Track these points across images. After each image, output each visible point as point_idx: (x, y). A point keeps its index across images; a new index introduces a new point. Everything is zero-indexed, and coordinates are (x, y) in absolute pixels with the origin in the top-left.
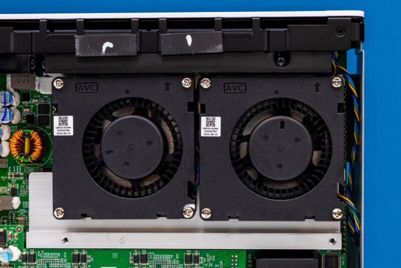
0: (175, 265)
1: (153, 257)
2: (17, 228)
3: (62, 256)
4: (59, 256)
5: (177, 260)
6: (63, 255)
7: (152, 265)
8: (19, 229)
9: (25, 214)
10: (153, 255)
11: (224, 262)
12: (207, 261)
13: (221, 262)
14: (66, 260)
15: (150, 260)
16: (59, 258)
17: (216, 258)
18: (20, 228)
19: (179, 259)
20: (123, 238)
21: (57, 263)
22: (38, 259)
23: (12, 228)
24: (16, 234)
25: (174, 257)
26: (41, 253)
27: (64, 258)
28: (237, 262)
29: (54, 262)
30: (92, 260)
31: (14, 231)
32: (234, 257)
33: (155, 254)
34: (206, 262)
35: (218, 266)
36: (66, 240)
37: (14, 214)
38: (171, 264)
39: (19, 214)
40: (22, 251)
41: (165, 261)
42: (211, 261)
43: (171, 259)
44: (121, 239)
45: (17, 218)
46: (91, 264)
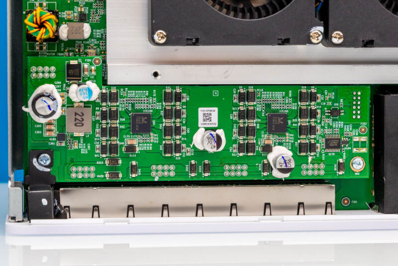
0: (288, 104)
1: (261, 95)
2: (96, 59)
3: (151, 95)
4: (147, 94)
5: (290, 98)
6: (153, 94)
7: (260, 104)
8: (97, 61)
9: (96, 45)
10: (261, 92)
11: (344, 99)
12: (324, 99)
13: (342, 100)
14: (155, 99)
15: (258, 98)
16: (147, 97)
17: (336, 95)
18: (99, 59)
19: (292, 97)
20: (227, 71)
21: (144, 103)
22: (121, 98)
23: (89, 60)
24: (93, 68)
25: (287, 94)
26: (124, 90)
27: (153, 97)
28: (360, 100)
29: (140, 102)
30: (188, 99)
31: (91, 64)
32: (357, 94)
33: (264, 91)
34: (324, 101)
35: (338, 104)
36: (156, 74)
37: (82, 45)
38: (283, 104)
39: (88, 45)
40: (101, 89)
41: (276, 99)
42: (330, 99)
43: (283, 97)
44: (225, 73)
45: (86, 51)
46: (186, 103)
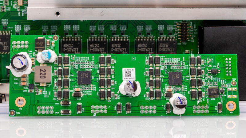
0: (182, 66)
1: (164, 60)
2: (54, 37)
3: (91, 59)
4: (88, 59)
5: (184, 62)
7: (164, 66)
8: (56, 38)
10: (164, 58)
11: (220, 63)
12: (207, 63)
13: (218, 64)
14: (94, 62)
15: (162, 62)
16: (88, 61)
17: (214, 60)
21: (86, 64)
22: (71, 61)
23: (50, 37)
24: (53, 42)
25: (181, 60)
26: (73, 56)
27: (92, 61)
28: (230, 64)
29: (84, 64)
30: (115, 62)
31: (52, 39)
33: (166, 57)
34: (207, 64)
35: (216, 66)
38: (179, 65)
40: (58, 55)
41: (174, 63)
42: (210, 63)
43: (179, 62)
46: (114, 65)
